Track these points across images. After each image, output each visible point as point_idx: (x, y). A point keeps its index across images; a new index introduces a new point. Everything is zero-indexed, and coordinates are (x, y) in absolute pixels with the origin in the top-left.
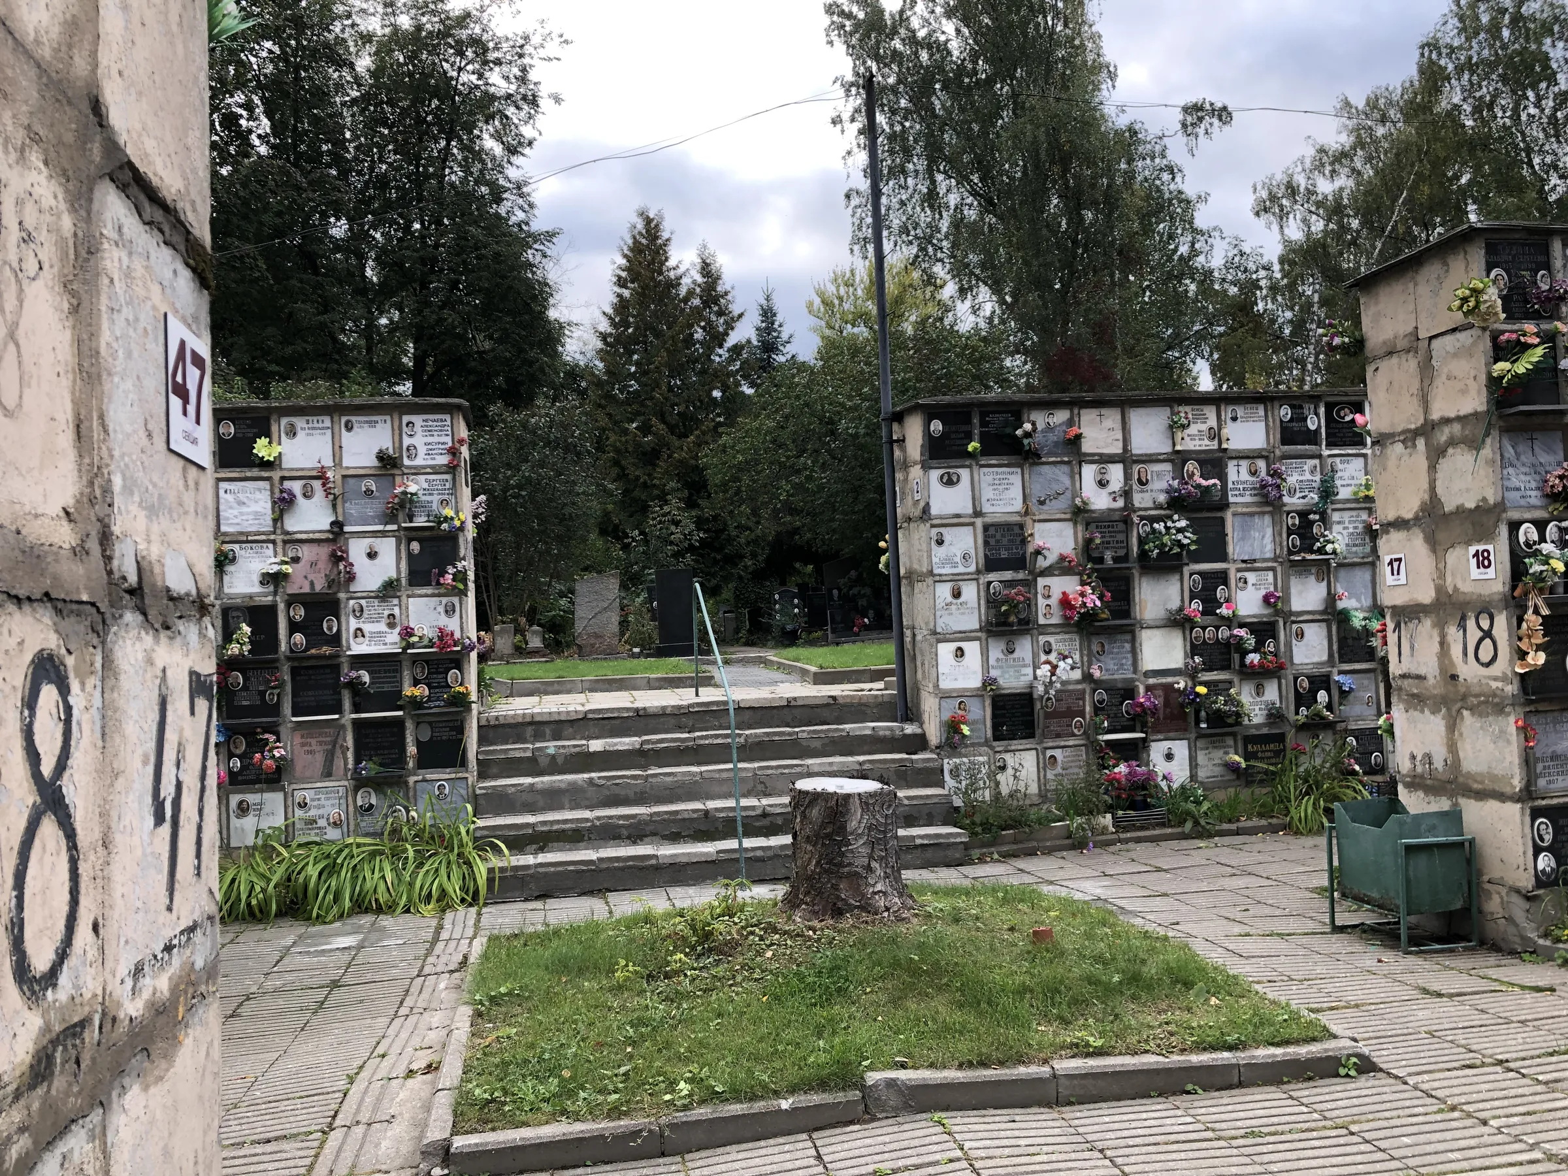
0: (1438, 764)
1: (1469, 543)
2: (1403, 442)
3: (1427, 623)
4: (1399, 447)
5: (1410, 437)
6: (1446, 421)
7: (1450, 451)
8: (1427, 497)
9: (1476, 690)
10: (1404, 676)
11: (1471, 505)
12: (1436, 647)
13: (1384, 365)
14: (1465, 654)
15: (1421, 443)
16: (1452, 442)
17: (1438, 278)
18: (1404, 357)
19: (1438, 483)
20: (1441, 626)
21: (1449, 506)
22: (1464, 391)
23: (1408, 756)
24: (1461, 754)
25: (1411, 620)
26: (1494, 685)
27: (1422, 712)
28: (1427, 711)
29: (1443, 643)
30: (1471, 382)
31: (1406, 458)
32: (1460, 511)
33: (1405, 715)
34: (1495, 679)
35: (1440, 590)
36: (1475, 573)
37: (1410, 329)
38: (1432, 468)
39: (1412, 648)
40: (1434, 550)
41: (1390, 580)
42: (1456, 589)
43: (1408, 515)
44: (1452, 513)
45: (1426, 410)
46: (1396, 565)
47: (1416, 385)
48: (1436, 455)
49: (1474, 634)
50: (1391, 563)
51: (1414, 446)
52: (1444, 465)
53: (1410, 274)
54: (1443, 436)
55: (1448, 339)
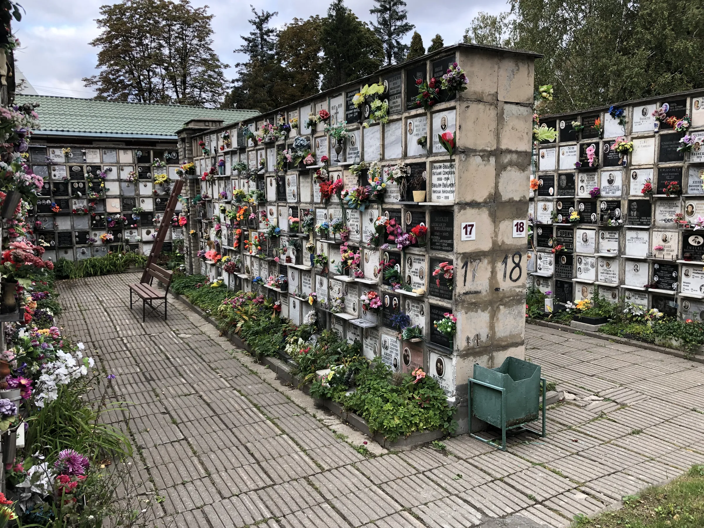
0: (484, 338)
1: (513, 219)
2: (482, 157)
3: (486, 261)
4: (478, 159)
5: (486, 155)
6: (510, 152)
7: (509, 168)
8: (493, 191)
9: (508, 295)
10: (466, 294)
11: (517, 198)
12: (489, 274)
13: (474, 107)
14: (505, 276)
15: (493, 160)
16: (511, 164)
17: (513, 71)
18: (488, 107)
19: (500, 185)
20: (493, 263)
21: (505, 197)
22: (521, 139)
23: (465, 339)
24: (496, 329)
25: (475, 260)
26: (518, 290)
27: (477, 311)
28: (479, 311)
29: (493, 272)
30: (525, 135)
31: (482, 167)
32: (511, 202)
33: (465, 316)
34: (519, 287)
35: (494, 243)
36: (515, 234)
37: (493, 91)
38: (498, 176)
39: (474, 277)
40: (494, 222)
41: (464, 237)
42: (503, 242)
43: (480, 200)
44: (506, 202)
45: (498, 141)
46: (469, 229)
47: (493, 125)
48: (500, 168)
49: (510, 265)
50: (466, 227)
51: (489, 160)
52: (504, 175)
53: (496, 60)
54: (506, 159)
55: (514, 107)
